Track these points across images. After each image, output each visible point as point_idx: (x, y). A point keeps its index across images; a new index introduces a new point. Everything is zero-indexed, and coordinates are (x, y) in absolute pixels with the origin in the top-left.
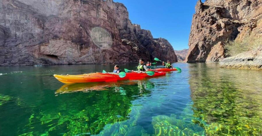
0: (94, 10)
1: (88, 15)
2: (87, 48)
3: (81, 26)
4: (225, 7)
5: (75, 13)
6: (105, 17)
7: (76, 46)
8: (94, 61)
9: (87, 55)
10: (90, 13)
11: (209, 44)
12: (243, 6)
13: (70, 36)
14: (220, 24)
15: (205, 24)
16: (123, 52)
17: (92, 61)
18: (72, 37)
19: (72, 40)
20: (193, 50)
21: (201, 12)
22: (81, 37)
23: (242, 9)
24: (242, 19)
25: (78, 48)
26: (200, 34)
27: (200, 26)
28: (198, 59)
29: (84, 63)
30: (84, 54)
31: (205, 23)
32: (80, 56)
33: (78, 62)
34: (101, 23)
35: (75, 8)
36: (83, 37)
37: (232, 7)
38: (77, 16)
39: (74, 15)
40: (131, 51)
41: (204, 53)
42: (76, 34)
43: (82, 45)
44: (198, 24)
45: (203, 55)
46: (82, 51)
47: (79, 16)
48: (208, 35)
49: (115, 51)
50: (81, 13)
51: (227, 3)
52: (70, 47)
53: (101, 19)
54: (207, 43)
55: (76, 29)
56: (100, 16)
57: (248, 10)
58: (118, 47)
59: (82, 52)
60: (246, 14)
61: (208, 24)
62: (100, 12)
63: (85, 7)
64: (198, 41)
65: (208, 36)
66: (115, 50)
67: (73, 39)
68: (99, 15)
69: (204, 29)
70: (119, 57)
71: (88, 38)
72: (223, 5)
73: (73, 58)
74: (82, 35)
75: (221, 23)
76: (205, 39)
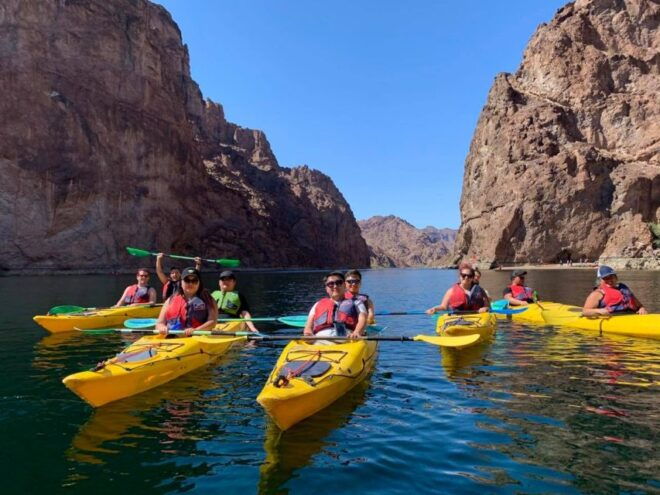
0: (115, 39)
1: (88, 54)
2: (84, 195)
3: (64, 101)
4: (574, 108)
5: (37, 38)
6: (156, 74)
7: (40, 185)
8: (114, 257)
9: (79, 227)
10: (97, 48)
11: (551, 211)
12: (617, 115)
13: (15, 139)
14: (575, 158)
15: (531, 150)
16: (217, 220)
17: (100, 256)
18: (20, 142)
19: (21, 156)
20: (510, 226)
21: (510, 111)
22: (61, 149)
23: (613, 122)
24: (614, 147)
25: (43, 196)
26: (524, 179)
27: (516, 153)
28: (524, 253)
29: (64, 263)
30: (69, 222)
31: (532, 146)
32: (51, 233)
33: (40, 259)
34: (143, 94)
35: (31, 18)
36: (71, 151)
37: (590, 111)
38: (45, 52)
39: (33, 46)
40: (245, 218)
41: (539, 237)
42: (38, 132)
43: (67, 181)
44: (511, 148)
45: (537, 242)
46: (60, 211)
47: (53, 54)
48: (546, 184)
49: (188, 217)
50: (59, 44)
51: (578, 100)
52: (10, 191)
53: (143, 80)
54: (546, 207)
55: (38, 109)
56: (137, 67)
57: (627, 125)
58: (200, 198)
59: (60, 215)
60: (622, 137)
61: (540, 152)
62: (138, 48)
63: (76, 21)
64: (520, 200)
65: (548, 188)
66: (189, 212)
67: (26, 151)
68: (133, 60)
69: (533, 167)
70: (202, 239)
71: (90, 154)
72: (567, 103)
73: (17, 242)
74: (67, 138)
75: (576, 154)
76: (539, 197)
